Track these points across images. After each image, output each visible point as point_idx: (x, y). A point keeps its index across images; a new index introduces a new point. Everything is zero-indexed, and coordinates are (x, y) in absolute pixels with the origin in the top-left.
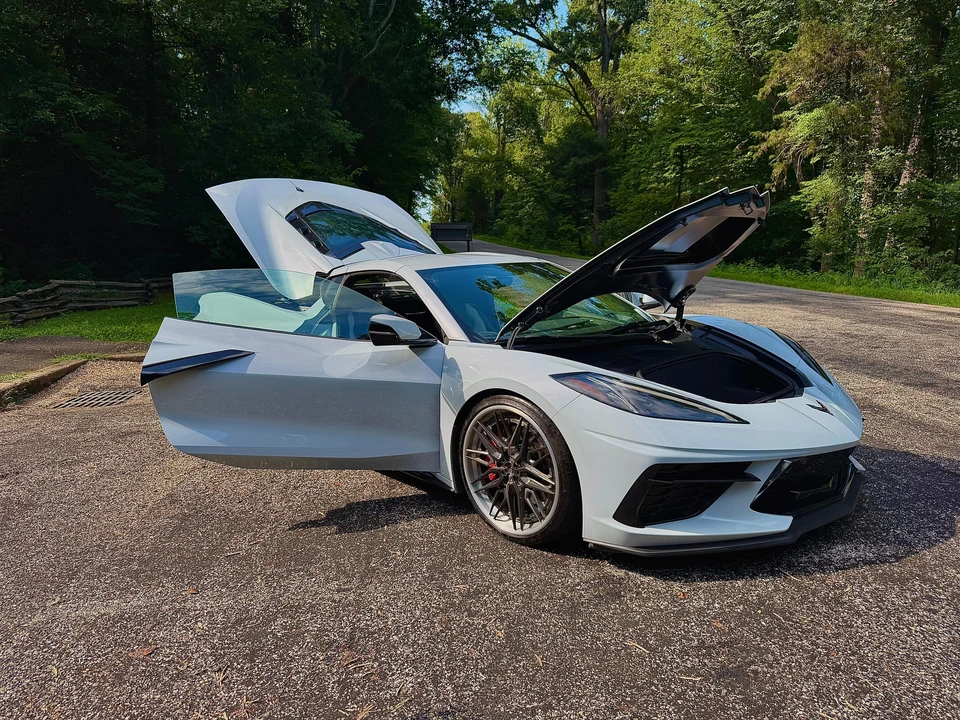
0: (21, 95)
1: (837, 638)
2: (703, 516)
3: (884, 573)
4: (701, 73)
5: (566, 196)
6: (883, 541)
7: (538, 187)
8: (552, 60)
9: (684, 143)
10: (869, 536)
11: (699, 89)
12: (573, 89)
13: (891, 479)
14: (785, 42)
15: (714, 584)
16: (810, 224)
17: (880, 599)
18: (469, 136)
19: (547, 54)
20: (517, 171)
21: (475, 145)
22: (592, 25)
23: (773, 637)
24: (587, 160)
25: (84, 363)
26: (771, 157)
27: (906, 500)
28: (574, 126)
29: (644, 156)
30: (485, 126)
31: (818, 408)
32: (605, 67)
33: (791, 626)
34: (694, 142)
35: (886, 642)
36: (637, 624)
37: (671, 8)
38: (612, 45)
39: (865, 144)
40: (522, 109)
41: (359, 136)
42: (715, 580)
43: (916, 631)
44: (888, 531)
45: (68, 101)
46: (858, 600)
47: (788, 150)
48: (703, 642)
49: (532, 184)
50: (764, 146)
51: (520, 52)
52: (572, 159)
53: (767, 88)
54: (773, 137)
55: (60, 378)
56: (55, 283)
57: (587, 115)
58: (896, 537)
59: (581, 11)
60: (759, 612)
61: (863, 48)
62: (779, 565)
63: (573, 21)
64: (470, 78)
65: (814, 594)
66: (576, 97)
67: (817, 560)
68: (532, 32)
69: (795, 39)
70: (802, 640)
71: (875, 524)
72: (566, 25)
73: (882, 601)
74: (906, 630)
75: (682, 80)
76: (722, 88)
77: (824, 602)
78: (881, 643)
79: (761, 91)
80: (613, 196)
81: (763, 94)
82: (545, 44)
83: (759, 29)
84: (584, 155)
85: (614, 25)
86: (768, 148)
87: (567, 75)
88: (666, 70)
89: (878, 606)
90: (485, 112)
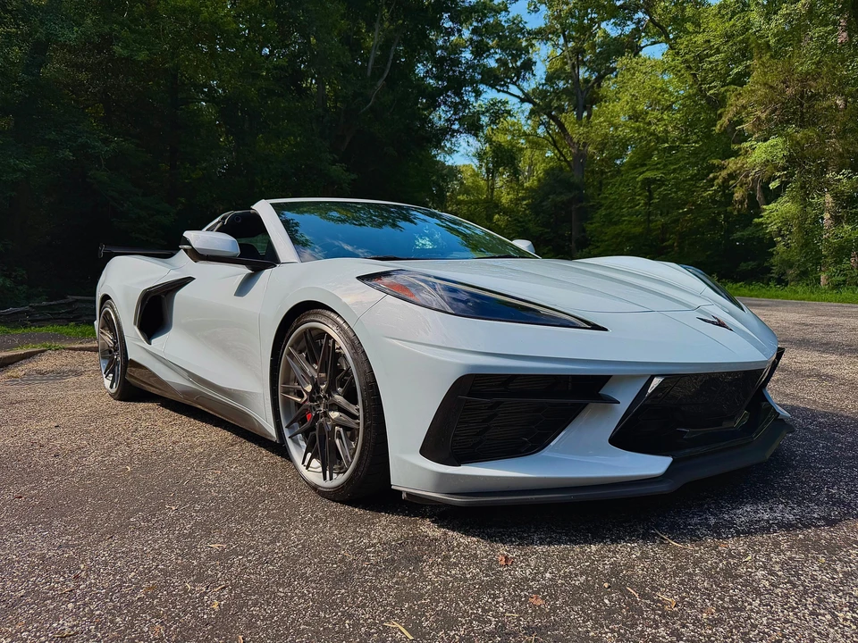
0: (47, 137)
1: (715, 625)
2: (545, 453)
3: (807, 538)
4: (665, 117)
5: (546, 230)
6: (811, 501)
7: (520, 222)
8: (532, 112)
9: (649, 175)
10: (792, 495)
11: (666, 131)
12: (553, 138)
13: (833, 437)
14: (740, 80)
15: (554, 549)
16: (774, 244)
17: (793, 570)
18: (462, 183)
19: (528, 107)
20: (505, 211)
21: (467, 191)
22: (567, 82)
23: (614, 621)
24: (564, 198)
25: (43, 351)
26: (731, 182)
27: (849, 458)
28: (552, 169)
29: (614, 189)
30: (475, 175)
31: (713, 323)
32: (579, 117)
33: (648, 606)
34: (659, 175)
35: (794, 634)
36: (421, 597)
37: (637, 63)
38: (586, 98)
39: (823, 169)
40: (501, 152)
41: (353, 176)
42: (559, 543)
43: (845, 620)
44: (820, 490)
45: (87, 142)
46: (760, 573)
47: (747, 176)
48: (504, 625)
49: (515, 220)
50: (724, 173)
51: (500, 102)
52: (551, 197)
53: (725, 120)
54: (732, 164)
55: (12, 364)
56: (71, 298)
57: (566, 160)
58: (831, 497)
59: (556, 70)
60: (606, 585)
61: (815, 80)
62: (657, 526)
63: (550, 79)
64: (456, 127)
65: (696, 564)
66: (555, 145)
67: (712, 521)
68: (513, 89)
69: (748, 74)
70: (657, 627)
71: (803, 483)
72: (544, 82)
73: (797, 575)
74: (829, 617)
75: (649, 123)
76: (686, 130)
77: (707, 574)
78: (784, 636)
79: (719, 123)
80: (590, 227)
81: (721, 126)
82: (526, 99)
83: (716, 70)
84: (561, 193)
85: (587, 81)
86: (728, 175)
87: (547, 126)
88: (635, 116)
89: (790, 582)
90: (475, 163)
